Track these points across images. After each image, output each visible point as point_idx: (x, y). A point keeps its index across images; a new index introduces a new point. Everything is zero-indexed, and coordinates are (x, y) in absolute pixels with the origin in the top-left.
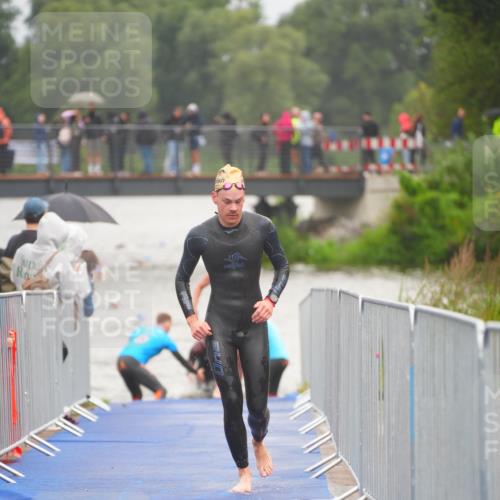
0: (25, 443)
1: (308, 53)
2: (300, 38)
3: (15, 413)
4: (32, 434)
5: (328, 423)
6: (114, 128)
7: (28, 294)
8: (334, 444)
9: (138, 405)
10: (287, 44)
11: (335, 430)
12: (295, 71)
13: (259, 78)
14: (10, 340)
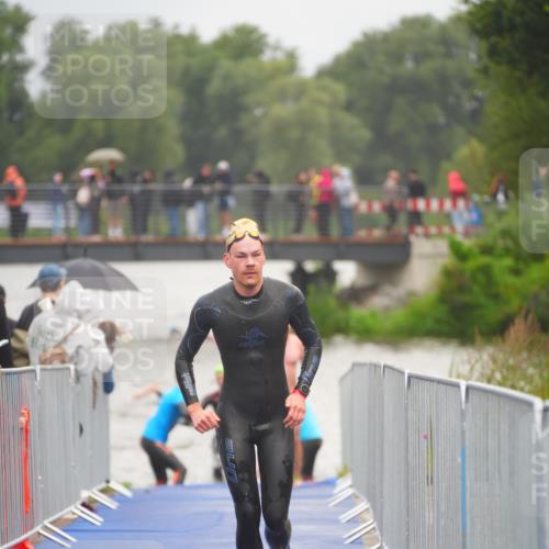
0: (39, 534)
1: (349, 106)
2: (340, 90)
3: (27, 499)
4: (46, 523)
5: (371, 511)
6: (137, 188)
7: (42, 370)
8: (377, 533)
9: (163, 490)
10: (325, 97)
11: (379, 518)
12: (335, 126)
13: (295, 134)
14: (23, 419)
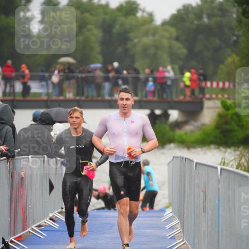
1: (177, 39)
2: (173, 31)
4: (33, 227)
5: (180, 224)
7: (32, 158)
8: (182, 234)
10: (167, 34)
